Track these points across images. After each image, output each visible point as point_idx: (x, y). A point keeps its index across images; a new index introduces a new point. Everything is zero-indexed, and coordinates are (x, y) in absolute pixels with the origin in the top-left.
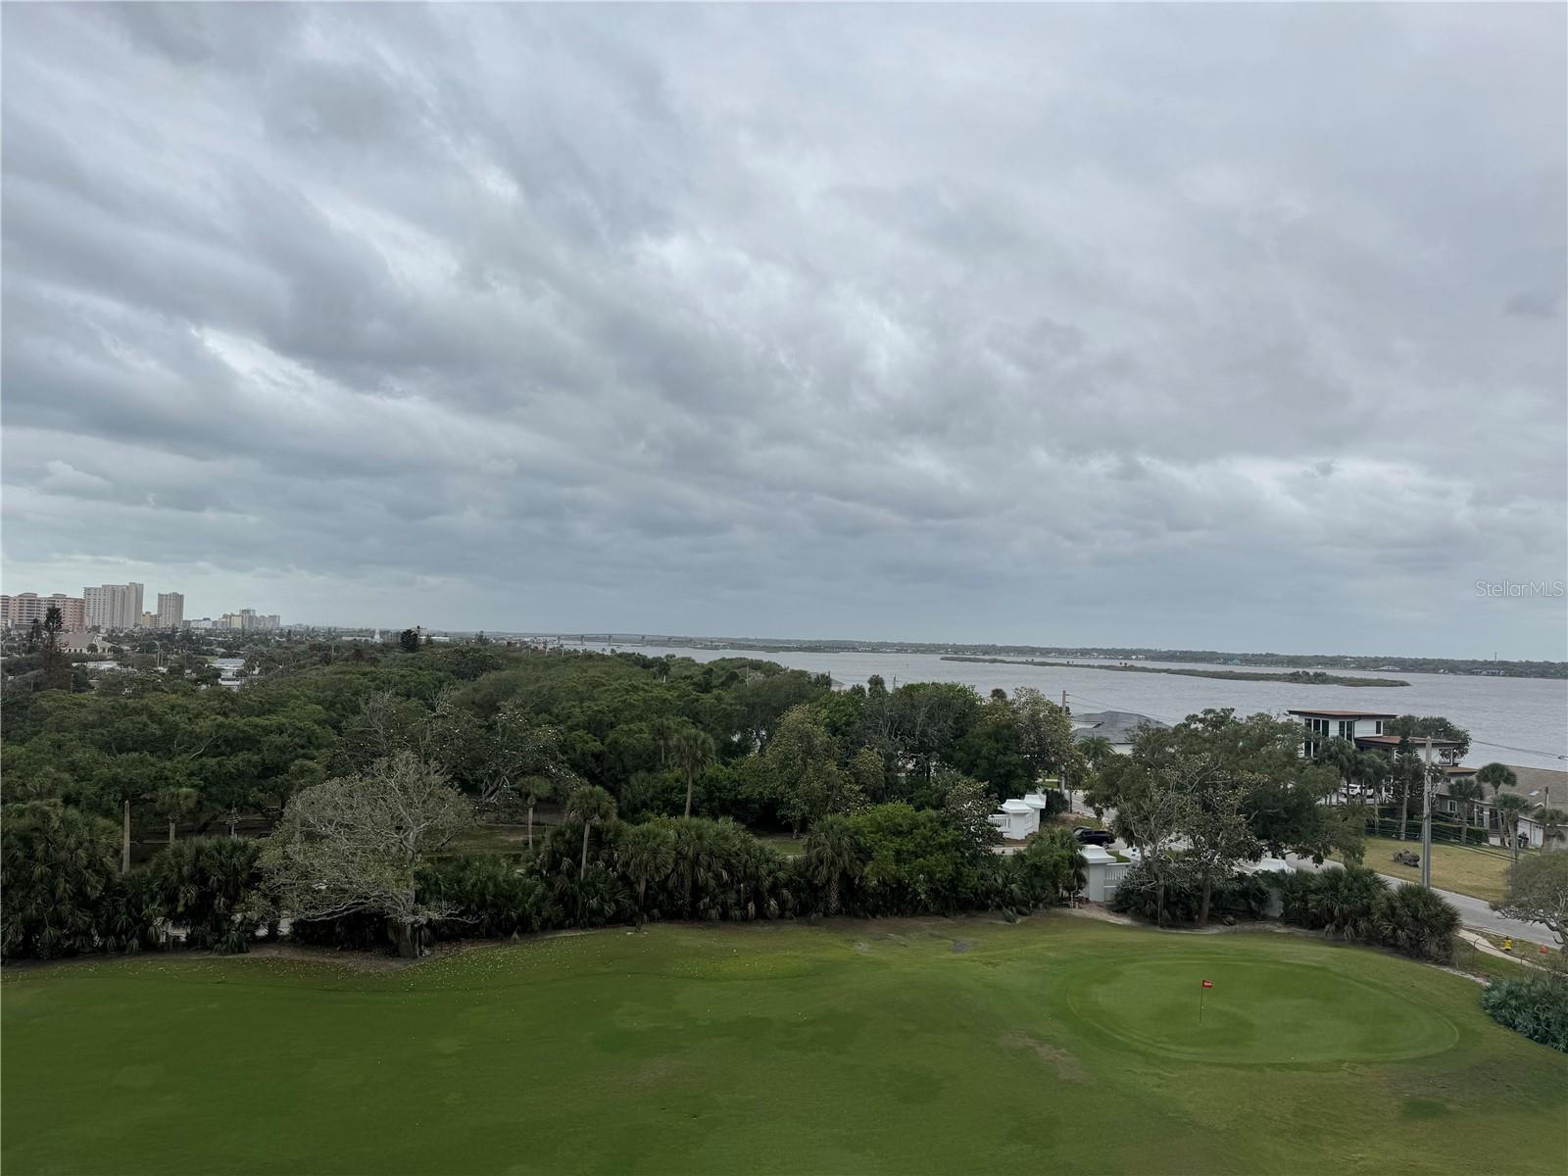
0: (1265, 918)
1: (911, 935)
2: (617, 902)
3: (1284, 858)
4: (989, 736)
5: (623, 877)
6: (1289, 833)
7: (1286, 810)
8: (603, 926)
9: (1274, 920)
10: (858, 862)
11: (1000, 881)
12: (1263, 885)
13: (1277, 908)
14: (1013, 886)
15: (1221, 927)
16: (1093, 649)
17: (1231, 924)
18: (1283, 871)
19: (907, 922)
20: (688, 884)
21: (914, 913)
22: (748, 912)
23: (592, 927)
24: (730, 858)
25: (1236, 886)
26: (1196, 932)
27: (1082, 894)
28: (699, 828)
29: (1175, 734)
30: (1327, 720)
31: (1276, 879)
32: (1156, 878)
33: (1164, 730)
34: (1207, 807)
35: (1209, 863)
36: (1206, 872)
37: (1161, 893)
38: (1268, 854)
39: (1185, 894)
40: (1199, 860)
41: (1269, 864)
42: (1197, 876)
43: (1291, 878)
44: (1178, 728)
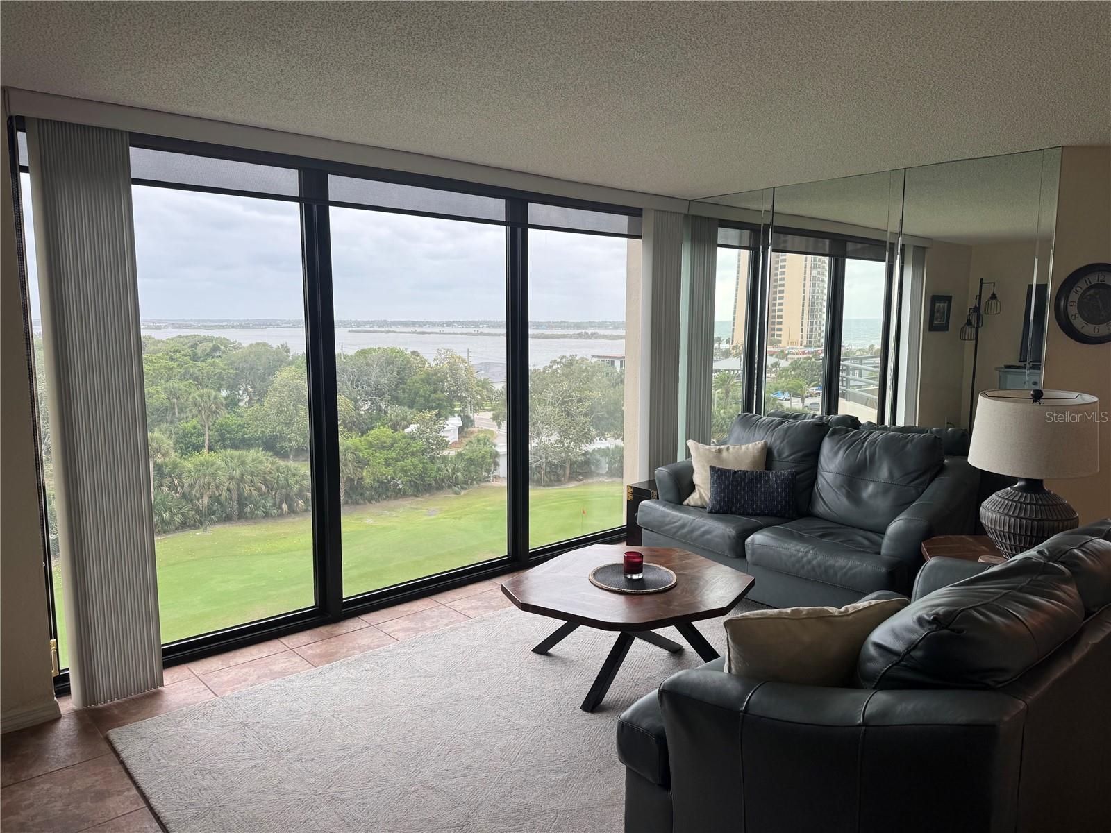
0: (598, 475)
1: (398, 510)
2: (183, 514)
3: (606, 440)
4: (423, 380)
5: (184, 496)
6: (610, 426)
7: (608, 412)
8: (174, 532)
9: (602, 475)
10: (358, 469)
11: (450, 470)
12: (598, 456)
13: (605, 467)
14: (459, 474)
15: (576, 482)
16: (454, 322)
17: (581, 480)
18: (608, 448)
19: (393, 503)
20: (235, 496)
21: (396, 498)
22: (282, 510)
23: (164, 532)
24: (266, 476)
25: (583, 459)
26: (563, 486)
27: (496, 473)
28: (239, 457)
29: (544, 372)
30: (611, 360)
31: (604, 452)
32: (541, 458)
33: (538, 369)
34: (568, 414)
35: (569, 447)
36: (567, 452)
37: (544, 466)
38: (598, 438)
39: (556, 466)
40: (563, 445)
41: (599, 444)
42: (563, 455)
43: (613, 450)
44: (545, 368)
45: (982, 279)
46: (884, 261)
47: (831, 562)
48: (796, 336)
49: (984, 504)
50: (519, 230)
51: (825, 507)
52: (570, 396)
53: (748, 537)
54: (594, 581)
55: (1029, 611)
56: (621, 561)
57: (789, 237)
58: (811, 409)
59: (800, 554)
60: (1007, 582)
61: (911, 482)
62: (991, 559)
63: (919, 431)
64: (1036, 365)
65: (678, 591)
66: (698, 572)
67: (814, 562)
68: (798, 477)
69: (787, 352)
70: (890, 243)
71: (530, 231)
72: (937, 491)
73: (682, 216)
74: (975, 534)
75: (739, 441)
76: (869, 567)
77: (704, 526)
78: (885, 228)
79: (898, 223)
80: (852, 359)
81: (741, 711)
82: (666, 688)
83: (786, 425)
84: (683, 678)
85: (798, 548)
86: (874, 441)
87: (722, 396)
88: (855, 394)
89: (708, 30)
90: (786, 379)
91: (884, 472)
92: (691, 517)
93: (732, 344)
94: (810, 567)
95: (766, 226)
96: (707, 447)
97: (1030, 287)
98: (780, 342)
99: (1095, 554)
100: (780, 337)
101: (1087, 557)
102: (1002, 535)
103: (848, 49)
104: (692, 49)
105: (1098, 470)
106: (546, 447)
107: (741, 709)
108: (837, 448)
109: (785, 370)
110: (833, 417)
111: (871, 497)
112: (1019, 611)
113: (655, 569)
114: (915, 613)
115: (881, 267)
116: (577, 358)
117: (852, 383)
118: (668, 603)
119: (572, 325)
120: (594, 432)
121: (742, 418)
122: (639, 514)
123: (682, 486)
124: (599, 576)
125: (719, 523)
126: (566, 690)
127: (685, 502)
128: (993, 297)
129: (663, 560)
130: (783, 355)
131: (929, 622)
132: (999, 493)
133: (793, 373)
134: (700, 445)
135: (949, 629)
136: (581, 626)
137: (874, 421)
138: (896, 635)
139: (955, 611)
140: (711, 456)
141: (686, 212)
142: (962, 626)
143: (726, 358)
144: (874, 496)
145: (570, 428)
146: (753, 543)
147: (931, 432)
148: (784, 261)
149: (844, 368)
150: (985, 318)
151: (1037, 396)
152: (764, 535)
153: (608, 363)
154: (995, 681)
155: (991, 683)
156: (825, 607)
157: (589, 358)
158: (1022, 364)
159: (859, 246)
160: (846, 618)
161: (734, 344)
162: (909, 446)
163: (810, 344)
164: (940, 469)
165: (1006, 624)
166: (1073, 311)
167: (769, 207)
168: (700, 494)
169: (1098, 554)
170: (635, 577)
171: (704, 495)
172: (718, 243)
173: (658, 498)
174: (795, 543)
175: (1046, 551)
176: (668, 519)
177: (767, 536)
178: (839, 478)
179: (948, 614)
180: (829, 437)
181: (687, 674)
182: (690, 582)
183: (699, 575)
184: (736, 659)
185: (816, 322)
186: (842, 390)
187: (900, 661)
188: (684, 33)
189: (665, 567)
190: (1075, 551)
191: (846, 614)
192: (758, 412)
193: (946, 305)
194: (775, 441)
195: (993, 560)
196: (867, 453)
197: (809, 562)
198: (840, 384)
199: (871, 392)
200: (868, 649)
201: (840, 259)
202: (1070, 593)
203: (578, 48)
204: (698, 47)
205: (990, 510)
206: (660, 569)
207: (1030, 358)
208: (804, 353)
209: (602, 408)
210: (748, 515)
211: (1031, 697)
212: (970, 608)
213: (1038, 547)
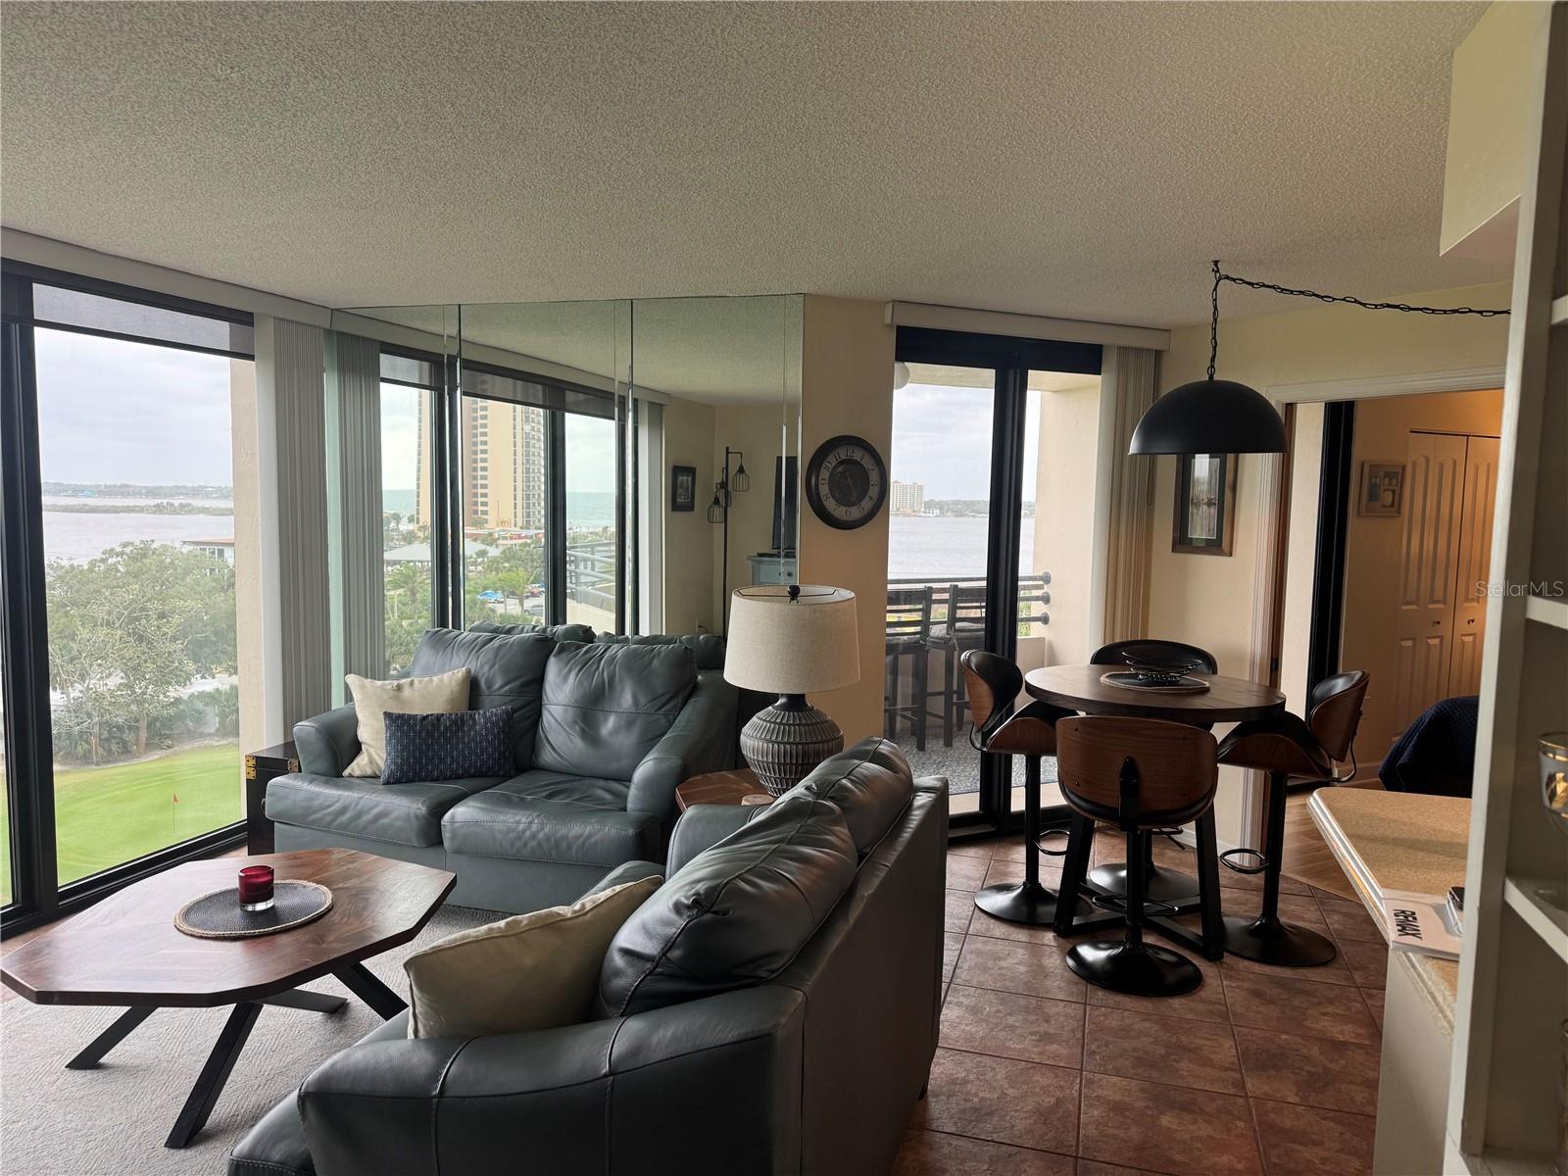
0: (202, 735)
3: (213, 678)
6: (219, 654)
7: (216, 633)
9: (209, 735)
12: (200, 706)
13: (213, 722)
15: (161, 751)
17: (169, 747)
18: (218, 690)
25: (171, 711)
26: (135, 761)
29: (91, 570)
30: (219, 548)
31: (211, 698)
32: (89, 716)
33: (78, 566)
34: (141, 639)
35: (144, 693)
36: (140, 703)
37: (96, 729)
38: (198, 676)
39: (120, 728)
40: (134, 692)
41: (201, 685)
42: (134, 707)
43: (226, 693)
44: (93, 564)
45: (727, 448)
46: (613, 419)
47: (563, 831)
48: (508, 515)
49: (745, 729)
50: (15, 329)
51: (553, 753)
52: (143, 609)
53: (443, 815)
54: (185, 927)
55: (799, 868)
56: (235, 884)
57: (488, 377)
58: (533, 614)
59: (521, 827)
60: (775, 834)
61: (659, 709)
62: (756, 800)
63: (667, 641)
64: (791, 555)
65: (335, 917)
66: (367, 880)
67: (541, 835)
68: (515, 716)
69: (496, 536)
70: (619, 396)
71: (38, 331)
72: (690, 716)
73: (322, 332)
74: (736, 768)
75: (428, 671)
76: (613, 831)
77: (376, 806)
78: (612, 376)
79: (628, 371)
80: (582, 547)
81: (435, 1096)
82: (310, 1090)
83: (496, 643)
84: (339, 1065)
85: (518, 818)
86: (613, 658)
87: (407, 599)
88: (587, 594)
89: (339, 53)
90: (497, 574)
91: (626, 698)
92: (356, 795)
93: (418, 523)
94: (534, 843)
95: (452, 359)
96: (379, 683)
97: (780, 459)
98: (486, 521)
99: (863, 782)
100: (487, 514)
101: (857, 788)
102: (765, 767)
103: (548, 124)
104: (316, 78)
105: (859, 677)
106: (99, 698)
107: (434, 1093)
108: (566, 670)
109: (495, 560)
110: (560, 628)
111: (611, 733)
112: (789, 870)
113: (294, 887)
114: (671, 897)
115: (610, 426)
116: (154, 546)
117: (583, 579)
118: (320, 939)
119: (144, 492)
120: (191, 666)
121: (431, 637)
122: (267, 800)
123: (340, 746)
124: (192, 917)
125: (401, 798)
126: (138, 1121)
127: (346, 773)
128: (741, 470)
129: (309, 871)
130: (490, 540)
131: (689, 907)
132: (759, 714)
133: (507, 565)
134: (368, 682)
135: (712, 913)
136: (160, 1009)
137: (613, 631)
138: (647, 931)
139: (718, 886)
140: (386, 697)
141: (328, 326)
142: (728, 905)
143: (410, 543)
144: (616, 731)
145: (146, 662)
146: (452, 821)
147: (681, 642)
148: (485, 409)
149: (572, 558)
150: (733, 494)
151: (794, 593)
152: (469, 806)
153: (213, 553)
154: (769, 971)
155: (764, 974)
156: (555, 909)
157: (178, 544)
158: (775, 552)
159: (581, 397)
160: (581, 919)
161: (421, 524)
162: (656, 662)
163: (527, 526)
164: (693, 689)
165: (776, 891)
166: (824, 490)
167: (454, 332)
168: (370, 756)
169: (865, 780)
170: (261, 907)
171: (376, 757)
172: (381, 376)
173: (300, 771)
174: (512, 811)
175: (814, 786)
176: (317, 803)
177: (474, 807)
178: (571, 712)
179: (710, 891)
180: (554, 656)
181: (347, 1056)
182: (357, 898)
183: (370, 884)
184: (426, 1014)
185: (534, 495)
186: (571, 589)
187: (654, 969)
188: (301, 50)
189: (312, 881)
190: (844, 781)
191: (582, 912)
192: (456, 625)
193: (690, 479)
194: (482, 666)
195: (760, 799)
196: (605, 674)
197: (534, 836)
198: (568, 580)
199: (606, 590)
200: (612, 960)
201: (558, 413)
202: (843, 836)
203: (109, 36)
204: (325, 77)
205: (754, 737)
206: (305, 887)
207: (783, 545)
208: (519, 537)
209: (205, 626)
210: (446, 779)
211: (809, 983)
212: (734, 878)
213: (805, 781)
